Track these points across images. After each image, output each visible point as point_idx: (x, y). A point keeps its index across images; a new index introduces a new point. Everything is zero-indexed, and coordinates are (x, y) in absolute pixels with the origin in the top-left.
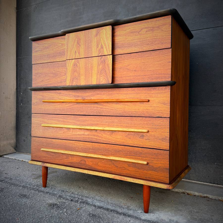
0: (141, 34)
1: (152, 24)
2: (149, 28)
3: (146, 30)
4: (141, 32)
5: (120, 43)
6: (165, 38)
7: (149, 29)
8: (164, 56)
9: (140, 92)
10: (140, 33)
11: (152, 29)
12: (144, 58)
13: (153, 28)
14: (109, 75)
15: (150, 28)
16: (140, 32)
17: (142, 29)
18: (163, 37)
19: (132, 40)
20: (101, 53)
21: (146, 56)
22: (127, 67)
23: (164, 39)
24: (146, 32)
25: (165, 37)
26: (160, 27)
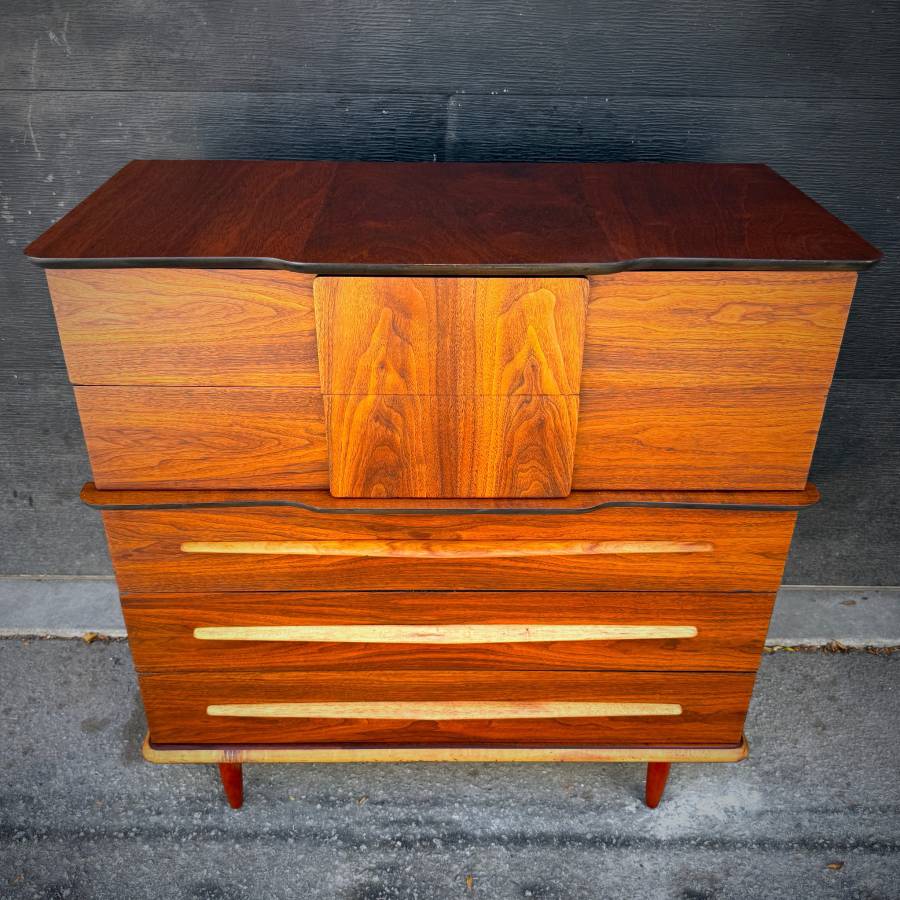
0: (716, 323)
1: (773, 291)
2: (759, 304)
3: (742, 310)
4: (719, 315)
5: (615, 344)
6: (818, 352)
7: (759, 309)
8: (795, 411)
9: (681, 519)
10: (713, 318)
11: (772, 314)
12: (714, 409)
13: (776, 307)
14: (560, 469)
15: (765, 305)
16: (713, 314)
17: (724, 306)
18: (810, 349)
19: (674, 341)
20: (525, 386)
21: (724, 404)
22: (637, 436)
23: (811, 354)
24: (744, 317)
25: (816, 348)
26: (804, 309)
